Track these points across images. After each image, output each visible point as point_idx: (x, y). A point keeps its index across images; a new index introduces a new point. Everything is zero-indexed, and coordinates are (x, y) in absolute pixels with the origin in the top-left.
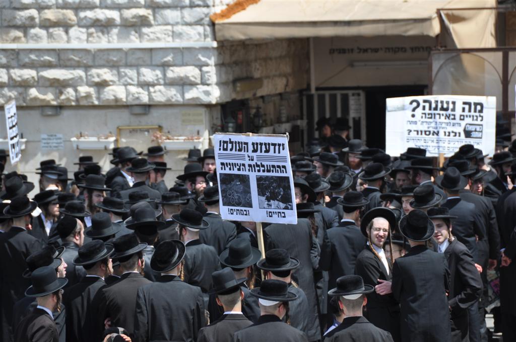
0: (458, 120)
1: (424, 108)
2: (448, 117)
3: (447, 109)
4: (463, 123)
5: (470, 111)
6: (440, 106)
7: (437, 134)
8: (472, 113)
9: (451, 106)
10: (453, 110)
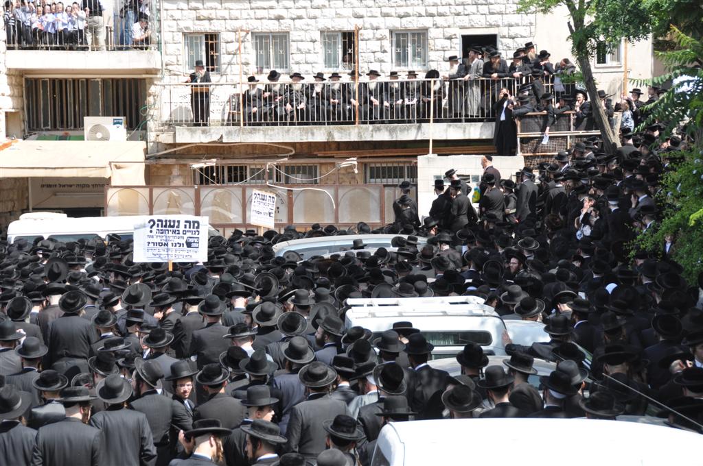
0: (181, 235)
2: (174, 232)
3: (173, 227)
4: (186, 237)
5: (190, 227)
6: (168, 224)
7: (166, 245)
8: (192, 229)
9: (176, 224)
10: (178, 227)
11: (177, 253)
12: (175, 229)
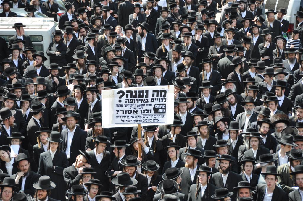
1: (127, 96)
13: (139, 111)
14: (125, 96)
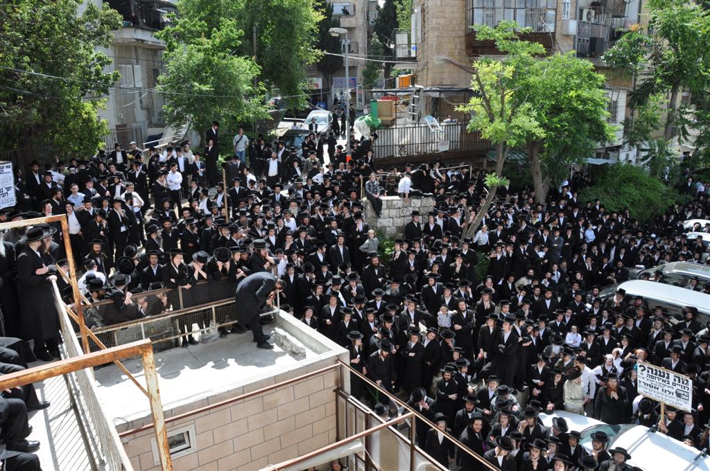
11: (667, 398)
12: (665, 379)
13: (660, 390)
14: (646, 371)
